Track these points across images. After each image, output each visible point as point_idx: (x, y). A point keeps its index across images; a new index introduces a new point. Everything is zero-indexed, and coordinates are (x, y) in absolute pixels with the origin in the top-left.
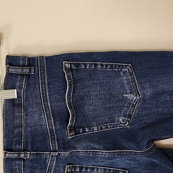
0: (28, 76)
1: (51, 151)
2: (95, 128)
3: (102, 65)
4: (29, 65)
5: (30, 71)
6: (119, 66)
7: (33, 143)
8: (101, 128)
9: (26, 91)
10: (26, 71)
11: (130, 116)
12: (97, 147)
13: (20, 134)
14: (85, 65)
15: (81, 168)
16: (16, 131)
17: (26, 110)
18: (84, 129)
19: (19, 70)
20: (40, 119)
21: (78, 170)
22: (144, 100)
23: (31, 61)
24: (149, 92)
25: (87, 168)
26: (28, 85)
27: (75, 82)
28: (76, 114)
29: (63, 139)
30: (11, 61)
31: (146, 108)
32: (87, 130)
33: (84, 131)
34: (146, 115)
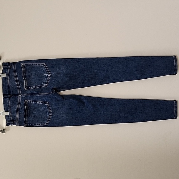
0: (10, 69)
1: (19, 94)
2: (35, 87)
3: (35, 64)
4: (10, 65)
5: (10, 67)
6: (41, 64)
7: (12, 92)
8: (37, 87)
9: (10, 74)
10: (9, 67)
11: (47, 82)
12: (35, 93)
13: (8, 89)
14: (29, 64)
15: (31, 102)
16: (7, 88)
17: (10, 80)
18: (30, 87)
19: (7, 67)
20: (15, 83)
21: (29, 102)
22: (52, 76)
23: (10, 64)
24: (53, 73)
25: (33, 102)
26: (10, 72)
27: (26, 70)
28: (27, 81)
29: (23, 90)
30: (4, 64)
31: (53, 79)
32: (32, 87)
33: (31, 88)
34: (54, 82)
